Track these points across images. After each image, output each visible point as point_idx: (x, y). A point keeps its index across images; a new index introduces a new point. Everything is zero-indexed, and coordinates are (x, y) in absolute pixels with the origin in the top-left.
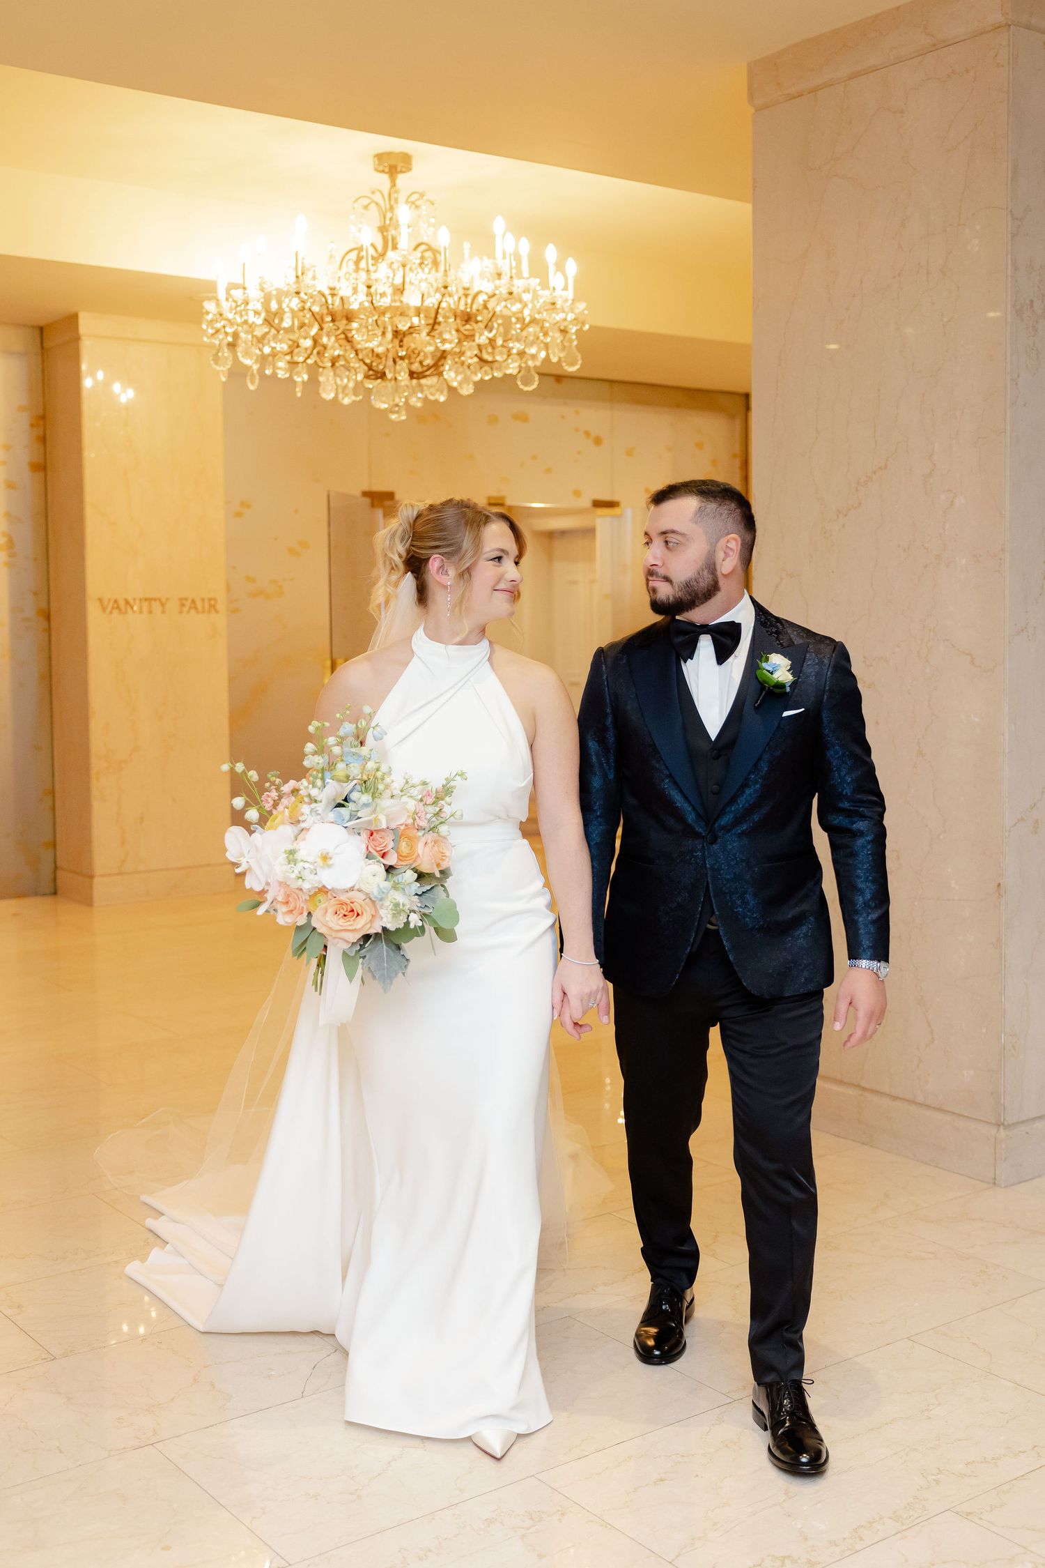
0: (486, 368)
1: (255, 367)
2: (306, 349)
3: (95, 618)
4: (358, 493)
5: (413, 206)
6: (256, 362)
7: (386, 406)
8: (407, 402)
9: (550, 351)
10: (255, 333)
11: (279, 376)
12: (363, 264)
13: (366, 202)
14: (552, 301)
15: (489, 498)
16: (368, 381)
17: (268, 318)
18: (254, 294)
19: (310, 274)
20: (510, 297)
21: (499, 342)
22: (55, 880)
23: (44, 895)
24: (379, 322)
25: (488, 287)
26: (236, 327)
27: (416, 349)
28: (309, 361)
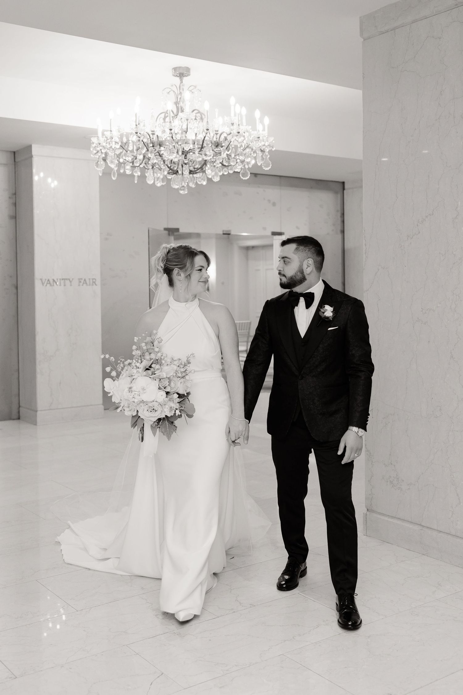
0: (225, 169)
1: (116, 169)
2: (140, 160)
3: (39, 287)
4: (162, 229)
5: (191, 92)
6: (116, 166)
7: (178, 187)
8: (188, 185)
9: (257, 160)
10: (116, 153)
11: (127, 173)
12: (167, 119)
13: (168, 90)
14: (258, 136)
15: (223, 231)
16: (169, 175)
17: (121, 145)
18: (116, 134)
19: (142, 124)
20: (239, 134)
21: (233, 156)
22: (19, 412)
23: (14, 419)
24: (175, 147)
25: (227, 130)
26: (106, 150)
27: (192, 160)
28: (141, 166)
